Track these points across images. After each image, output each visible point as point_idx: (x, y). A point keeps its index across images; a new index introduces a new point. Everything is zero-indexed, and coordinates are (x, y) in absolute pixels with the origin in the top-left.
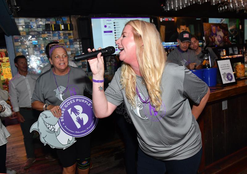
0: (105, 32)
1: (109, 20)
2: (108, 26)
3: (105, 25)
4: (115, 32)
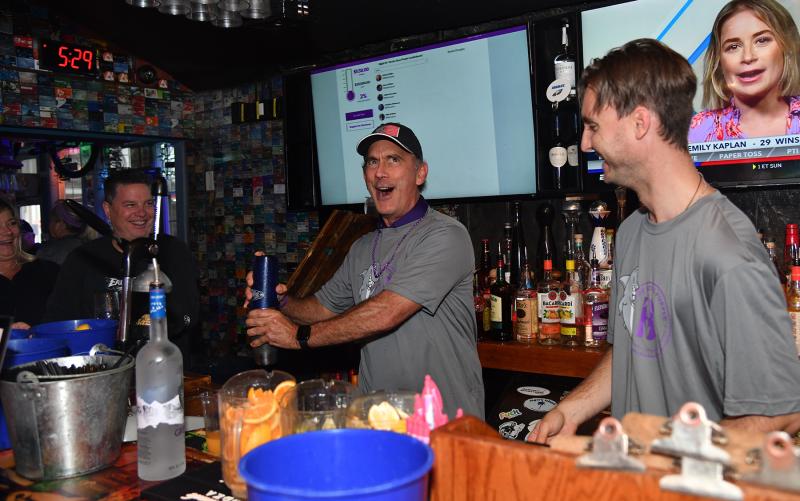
0: (350, 116)
1: (361, 71)
2: (358, 91)
3: (350, 89)
4: (381, 112)
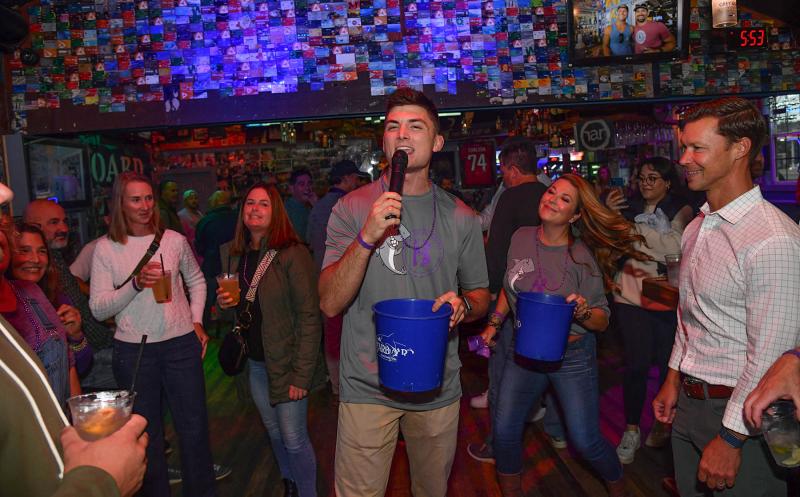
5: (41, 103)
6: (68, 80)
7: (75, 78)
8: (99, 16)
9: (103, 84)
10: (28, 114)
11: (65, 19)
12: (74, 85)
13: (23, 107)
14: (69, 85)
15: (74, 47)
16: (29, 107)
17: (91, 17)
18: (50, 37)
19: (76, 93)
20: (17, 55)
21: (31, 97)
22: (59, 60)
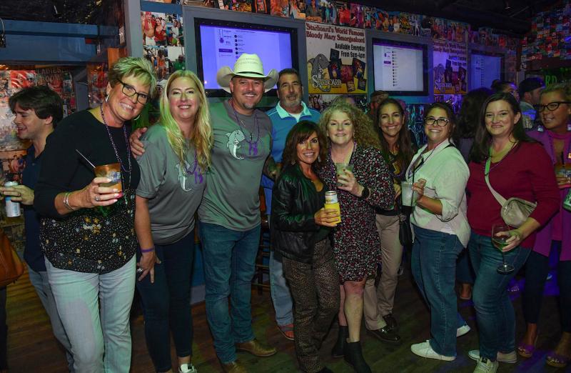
5: (533, 57)
6: (547, 47)
7: (550, 46)
8: (564, 17)
9: (563, 47)
10: (527, 62)
11: (548, 21)
12: (549, 49)
13: (525, 60)
14: (547, 49)
15: (551, 32)
16: (528, 60)
17: (561, 18)
18: (541, 29)
19: (550, 52)
20: (525, 39)
21: (529, 55)
22: (543, 39)
